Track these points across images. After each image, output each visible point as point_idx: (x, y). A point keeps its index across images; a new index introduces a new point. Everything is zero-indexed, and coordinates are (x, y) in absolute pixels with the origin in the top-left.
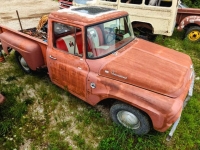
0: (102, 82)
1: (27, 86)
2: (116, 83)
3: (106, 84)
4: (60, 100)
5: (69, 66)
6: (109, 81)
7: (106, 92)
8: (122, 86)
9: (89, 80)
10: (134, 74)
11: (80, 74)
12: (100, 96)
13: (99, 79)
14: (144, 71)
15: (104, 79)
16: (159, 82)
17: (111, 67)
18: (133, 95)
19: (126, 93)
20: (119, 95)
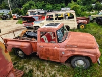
0: (67, 51)
1: (26, 64)
2: (73, 49)
3: (69, 51)
4: (45, 65)
5: (50, 48)
6: (70, 49)
7: (70, 54)
8: (76, 50)
9: (61, 52)
10: (79, 44)
11: (56, 50)
12: (67, 57)
13: (66, 50)
14: (81, 42)
15: (68, 49)
16: (88, 45)
17: (69, 44)
18: (82, 52)
19: (79, 52)
20: (76, 54)
